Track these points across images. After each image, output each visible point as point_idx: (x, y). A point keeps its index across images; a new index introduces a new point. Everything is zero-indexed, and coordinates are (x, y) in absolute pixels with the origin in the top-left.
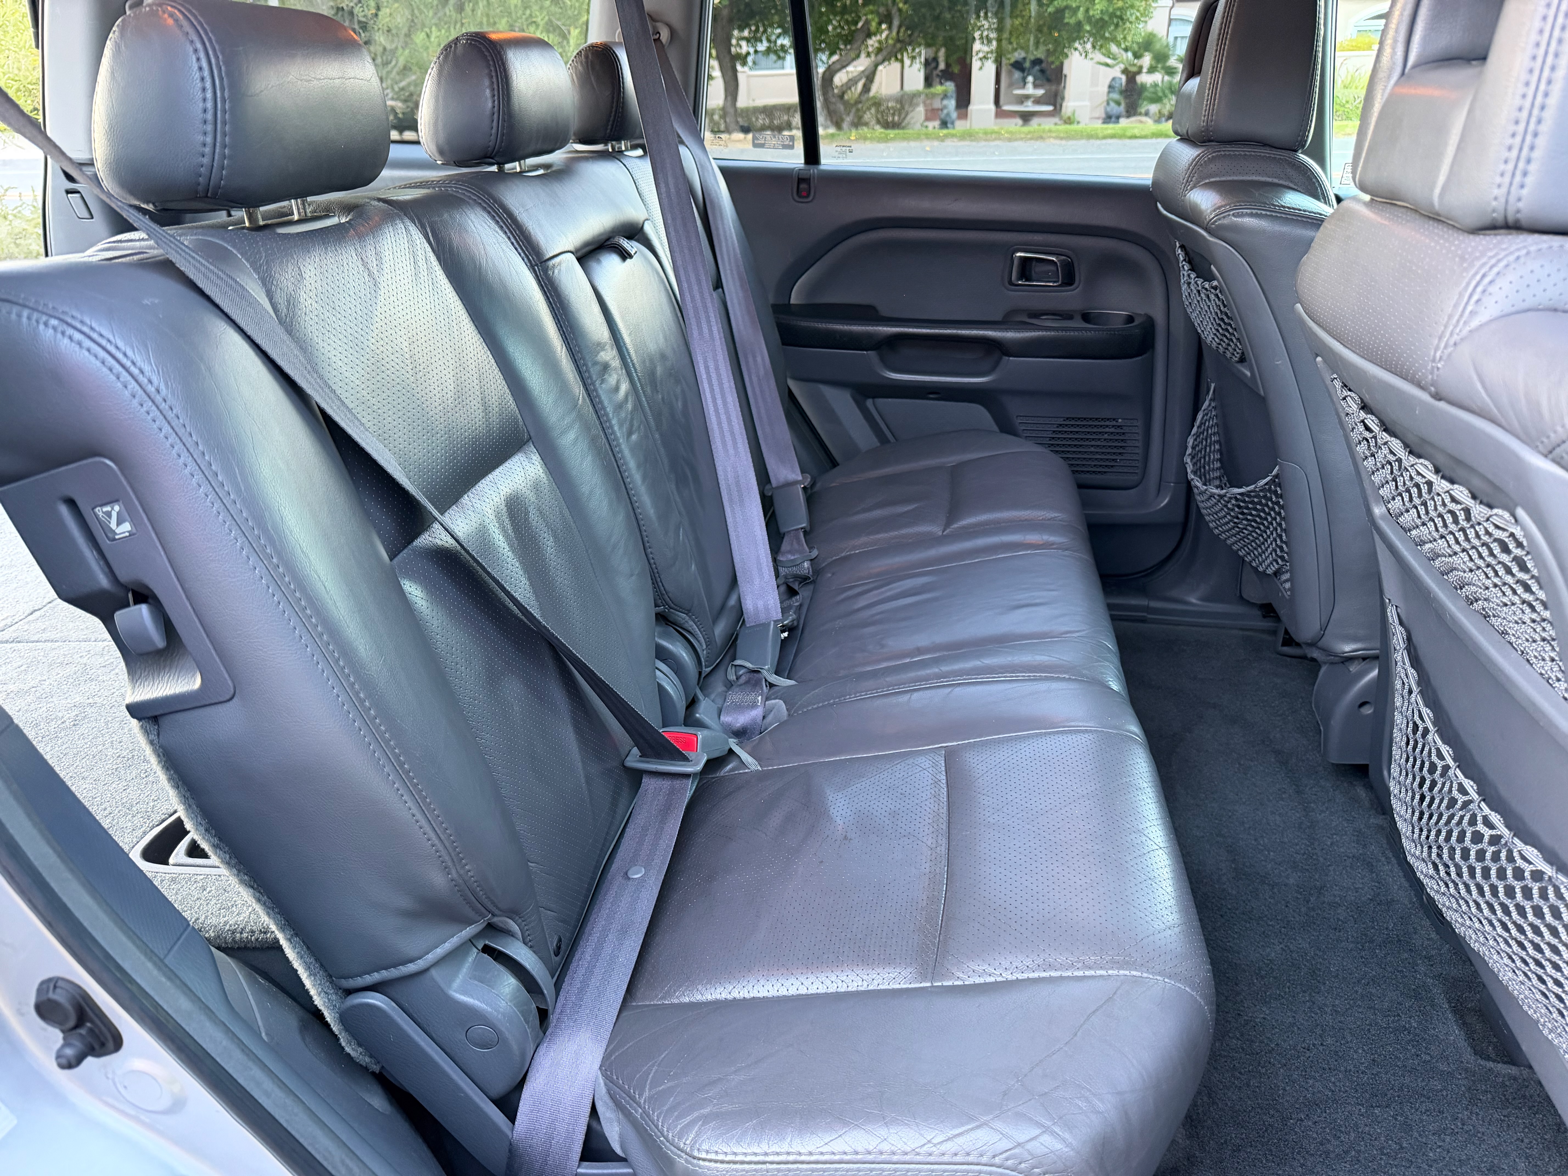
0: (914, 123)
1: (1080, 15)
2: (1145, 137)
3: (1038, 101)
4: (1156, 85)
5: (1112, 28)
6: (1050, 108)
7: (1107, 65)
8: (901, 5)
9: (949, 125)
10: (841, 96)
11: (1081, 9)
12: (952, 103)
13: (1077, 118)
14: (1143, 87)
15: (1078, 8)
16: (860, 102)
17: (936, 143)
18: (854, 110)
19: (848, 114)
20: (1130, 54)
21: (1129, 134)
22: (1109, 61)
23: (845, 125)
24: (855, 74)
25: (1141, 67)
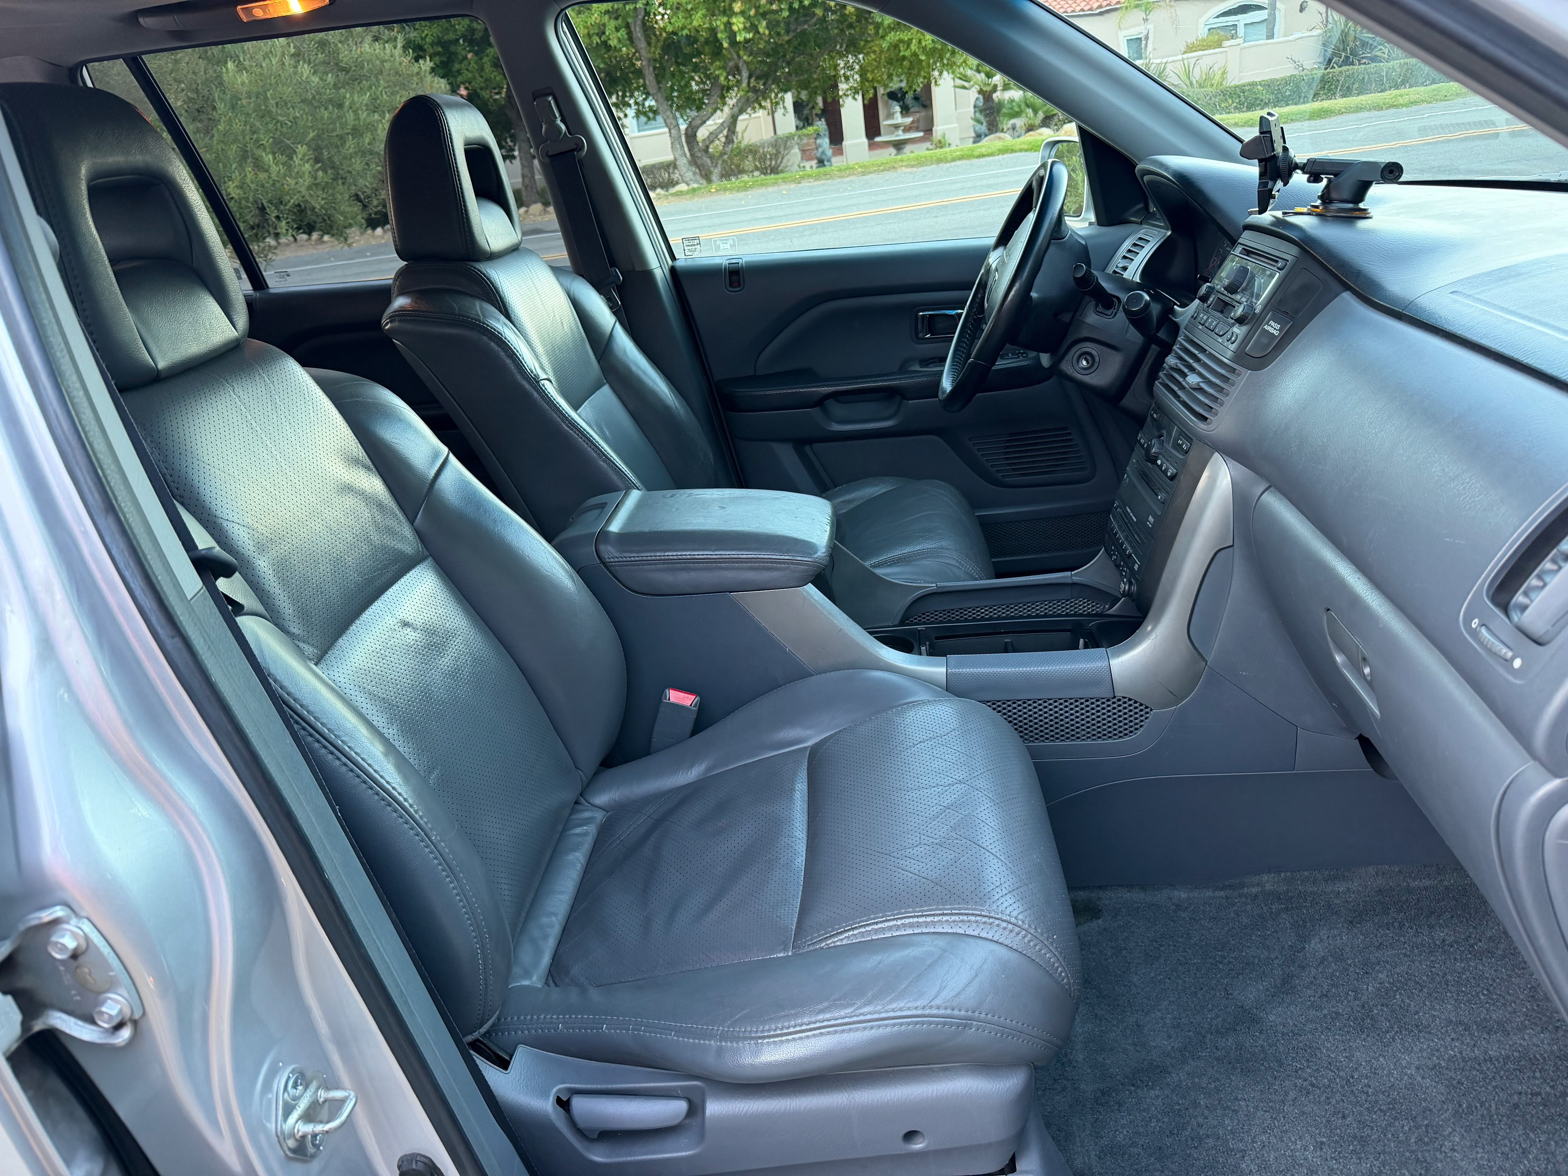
0: (792, 165)
1: (913, 47)
2: (992, 154)
3: (907, 129)
4: (1012, 101)
5: (948, 55)
6: (921, 134)
7: (964, 88)
8: (745, 58)
9: (826, 163)
10: (706, 150)
11: (914, 41)
12: (825, 142)
13: (948, 141)
14: (1000, 105)
15: (910, 40)
16: (725, 154)
17: (793, 186)
18: (720, 162)
19: (716, 166)
20: (983, 75)
21: (976, 153)
22: (966, 84)
23: (714, 177)
24: (715, 127)
25: (995, 86)
